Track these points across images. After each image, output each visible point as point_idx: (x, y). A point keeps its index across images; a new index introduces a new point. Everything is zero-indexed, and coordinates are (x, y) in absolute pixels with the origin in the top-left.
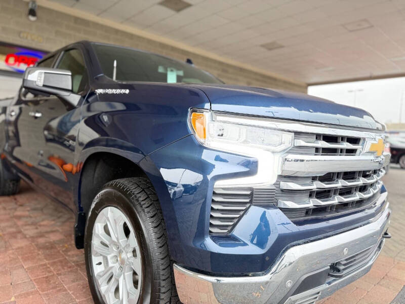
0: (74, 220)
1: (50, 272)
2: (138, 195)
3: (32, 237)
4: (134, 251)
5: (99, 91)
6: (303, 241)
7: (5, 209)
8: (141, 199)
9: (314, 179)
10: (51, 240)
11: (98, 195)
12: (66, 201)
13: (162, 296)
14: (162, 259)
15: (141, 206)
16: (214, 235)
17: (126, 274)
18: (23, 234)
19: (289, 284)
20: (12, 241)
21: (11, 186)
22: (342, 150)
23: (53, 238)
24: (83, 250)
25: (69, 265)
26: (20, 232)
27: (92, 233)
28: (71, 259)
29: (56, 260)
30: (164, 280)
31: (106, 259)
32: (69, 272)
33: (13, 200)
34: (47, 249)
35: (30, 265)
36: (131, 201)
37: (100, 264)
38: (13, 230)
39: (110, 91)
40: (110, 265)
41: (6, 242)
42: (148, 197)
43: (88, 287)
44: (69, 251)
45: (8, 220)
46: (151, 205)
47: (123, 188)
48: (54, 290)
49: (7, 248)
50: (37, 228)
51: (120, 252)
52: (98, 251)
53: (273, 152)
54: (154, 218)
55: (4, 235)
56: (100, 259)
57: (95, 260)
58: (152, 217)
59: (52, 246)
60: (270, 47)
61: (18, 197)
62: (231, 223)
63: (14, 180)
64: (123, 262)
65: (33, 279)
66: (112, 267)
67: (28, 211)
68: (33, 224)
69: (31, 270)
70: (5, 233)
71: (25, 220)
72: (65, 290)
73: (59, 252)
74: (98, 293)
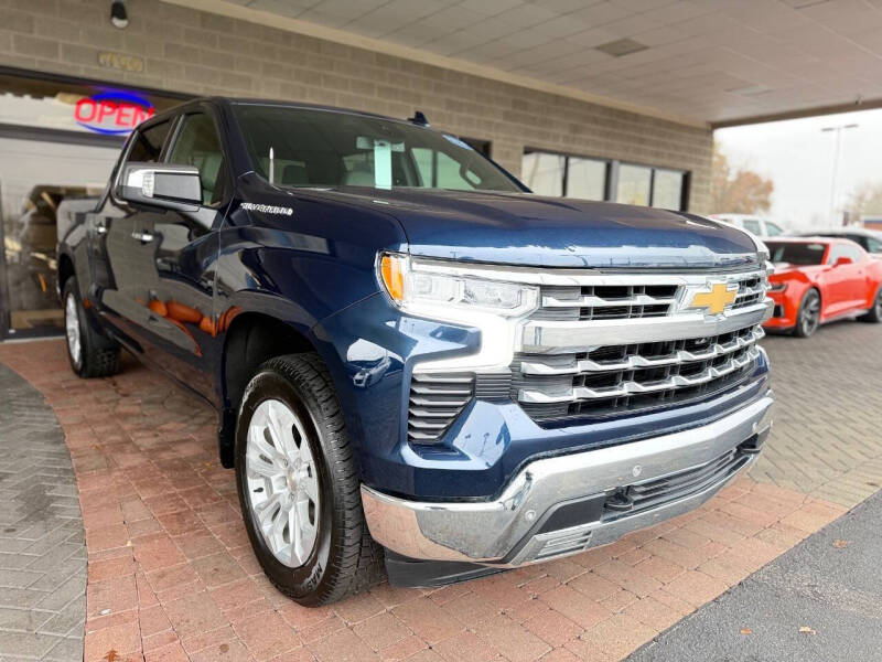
0: (218, 422)
1: (184, 506)
2: (311, 383)
3: (150, 451)
4: (309, 469)
5: (247, 206)
6: (557, 451)
7: (98, 401)
8: (315, 388)
9: (580, 356)
10: (183, 456)
11: (252, 381)
12: (202, 388)
13: (349, 533)
14: (347, 478)
15: (316, 400)
16: (417, 442)
17: (299, 503)
18: (135, 445)
19: (531, 516)
20: (118, 456)
21: (106, 359)
22: (636, 309)
23: (186, 451)
24: (232, 471)
25: (214, 495)
26: (129, 442)
27: (246, 443)
28: (216, 486)
29: (191, 488)
30: (351, 509)
31: (268, 481)
32: (213, 506)
33: (111, 386)
34: (176, 470)
35: (151, 496)
36: (300, 392)
37: (260, 490)
38: (116, 438)
39: (263, 208)
40: (276, 491)
41: (107, 459)
42: (327, 385)
43: (245, 530)
44: (214, 473)
45: (106, 422)
46: (330, 398)
47: (289, 372)
48: (192, 533)
49: (110, 469)
50: (156, 436)
51: (290, 471)
52: (256, 470)
53: (508, 318)
54: (335, 418)
55: (103, 446)
56: (261, 483)
57: (252, 484)
58: (332, 416)
59: (184, 465)
60: (619, 49)
61: (117, 379)
62: (443, 426)
63: (110, 349)
64: (294, 486)
65: (157, 516)
66: (279, 495)
67: (139, 404)
68: (148, 428)
69: (152, 502)
70: (104, 443)
71: (136, 421)
72: (209, 534)
73: (196, 475)
74: (258, 535)
